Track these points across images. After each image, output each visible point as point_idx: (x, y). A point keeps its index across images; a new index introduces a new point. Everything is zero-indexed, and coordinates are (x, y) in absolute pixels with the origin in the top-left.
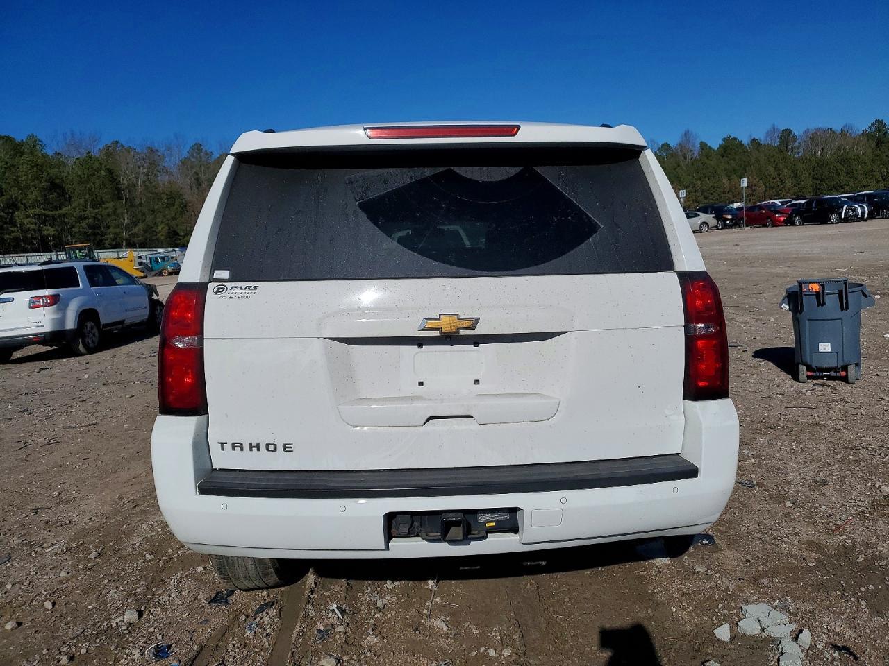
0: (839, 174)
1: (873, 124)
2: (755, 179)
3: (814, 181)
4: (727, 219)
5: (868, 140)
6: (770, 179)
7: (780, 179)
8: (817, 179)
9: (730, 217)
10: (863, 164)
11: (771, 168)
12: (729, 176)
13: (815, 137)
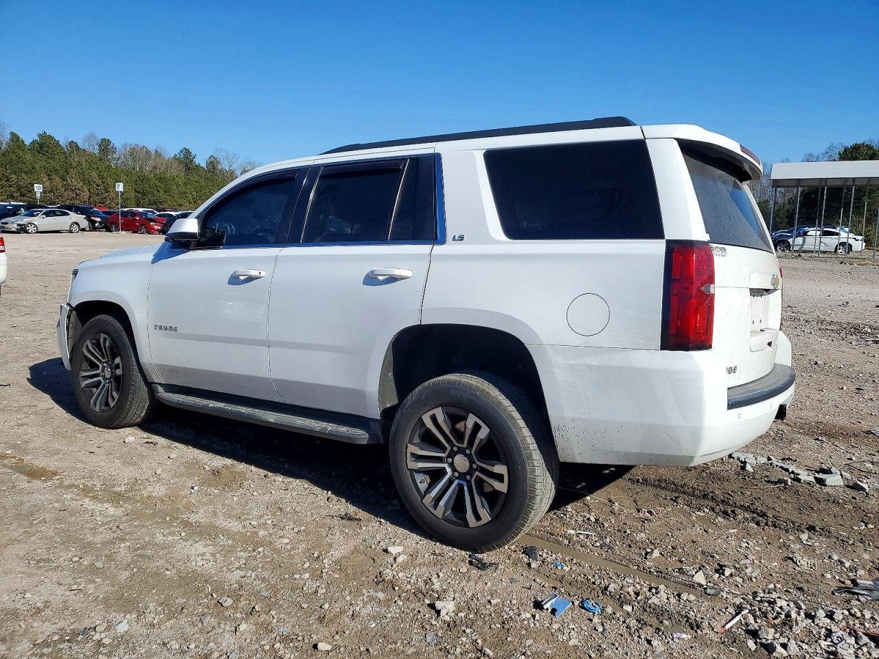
0: (158, 191)
1: (181, 151)
2: (79, 183)
3: (137, 194)
4: (96, 222)
5: (179, 164)
6: (95, 186)
7: (104, 186)
8: (139, 192)
9: (98, 219)
10: (178, 186)
11: (94, 174)
12: (49, 175)
13: (133, 152)
